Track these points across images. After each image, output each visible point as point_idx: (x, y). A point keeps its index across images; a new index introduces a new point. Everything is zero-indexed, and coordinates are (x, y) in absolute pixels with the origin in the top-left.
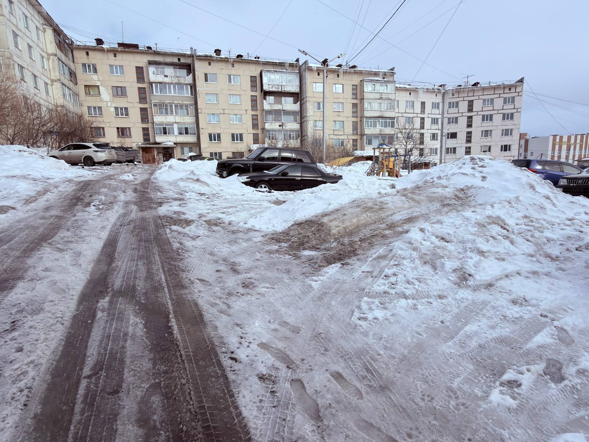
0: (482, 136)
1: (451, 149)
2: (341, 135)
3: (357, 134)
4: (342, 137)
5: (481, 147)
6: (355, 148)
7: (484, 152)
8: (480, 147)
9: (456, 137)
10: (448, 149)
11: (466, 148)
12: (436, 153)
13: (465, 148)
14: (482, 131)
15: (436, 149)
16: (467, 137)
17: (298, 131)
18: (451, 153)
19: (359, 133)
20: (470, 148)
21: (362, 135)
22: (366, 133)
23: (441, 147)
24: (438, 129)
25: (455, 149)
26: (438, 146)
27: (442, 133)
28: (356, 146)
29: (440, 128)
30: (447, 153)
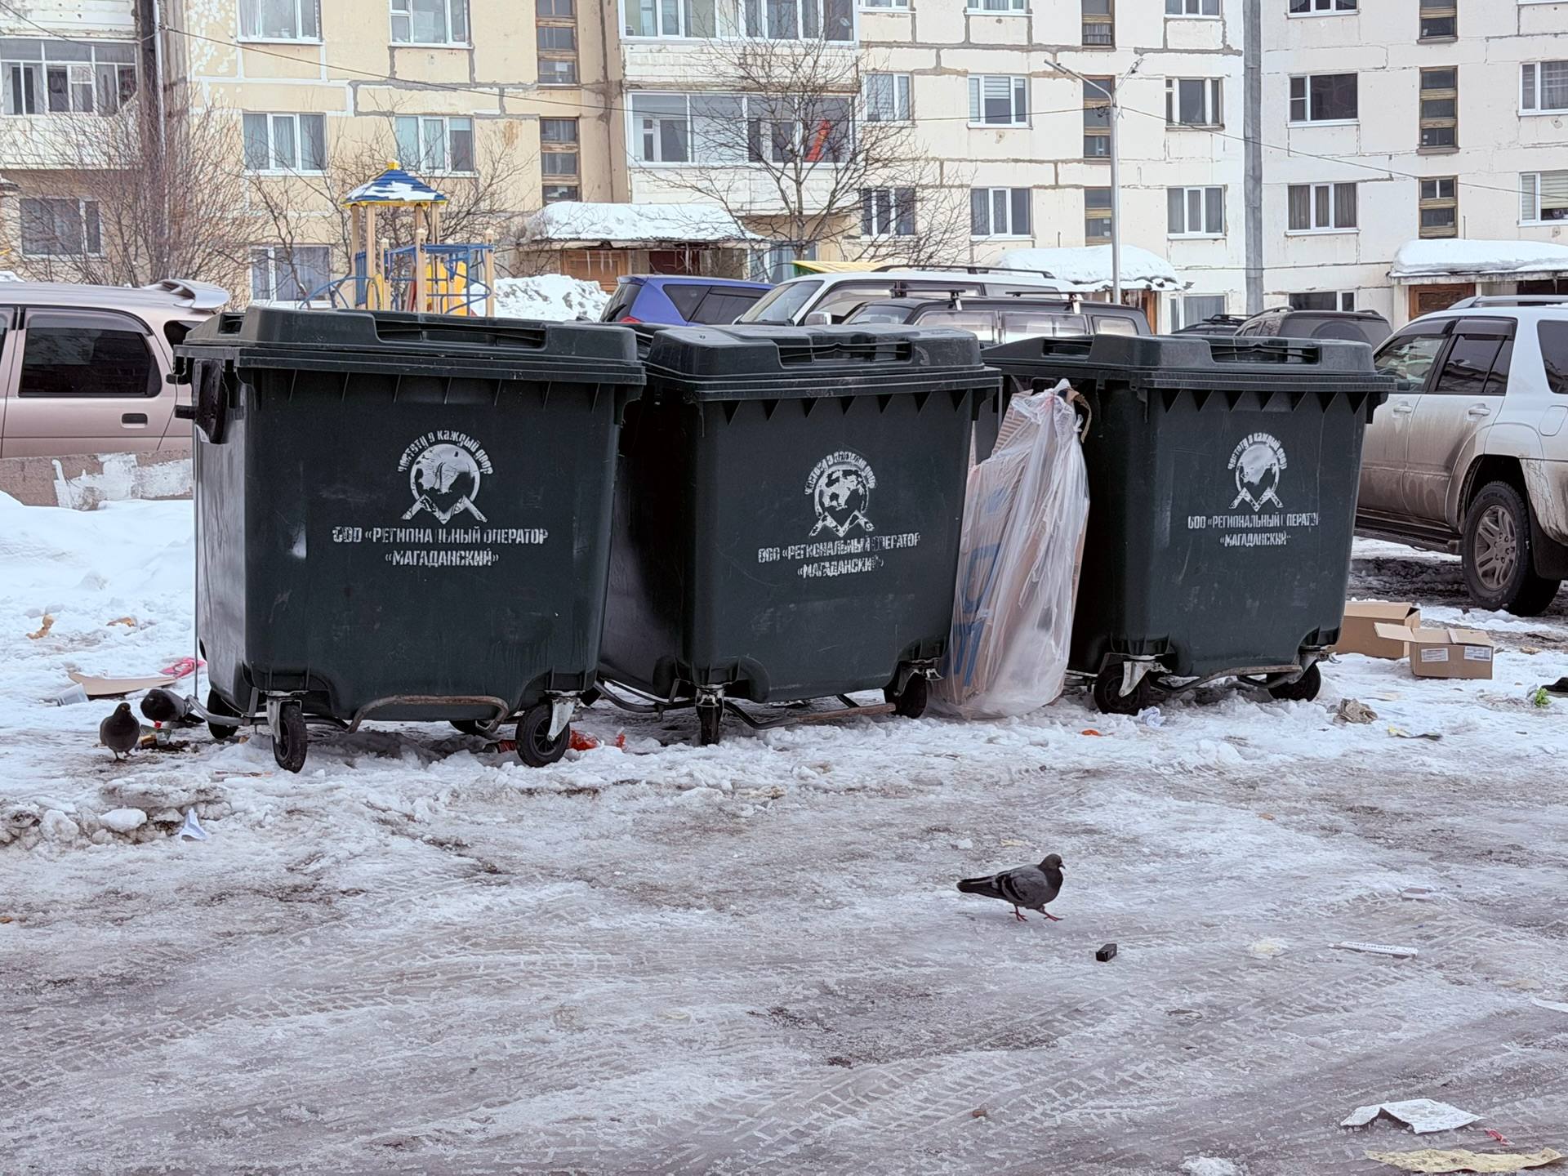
0: (1529, 104)
1: (1322, 191)
2: (454, 88)
3: (573, 78)
4: (462, 103)
5: (1528, 177)
6: (562, 182)
7: (1548, 214)
8: (1517, 184)
9: (1351, 112)
10: (1297, 193)
11: (1427, 187)
12: (1216, 224)
13: (1415, 188)
14: (1528, 69)
15: (1216, 195)
16: (1427, 108)
17: (123, 50)
18: (1322, 222)
19: (589, 72)
20: (1449, 186)
21: (610, 89)
22: (632, 73)
23: (1254, 177)
24: (1227, 50)
25: (1347, 191)
26: (1231, 175)
27: (1253, 74)
28: (572, 164)
29: (1237, 40)
30: (1298, 221)
